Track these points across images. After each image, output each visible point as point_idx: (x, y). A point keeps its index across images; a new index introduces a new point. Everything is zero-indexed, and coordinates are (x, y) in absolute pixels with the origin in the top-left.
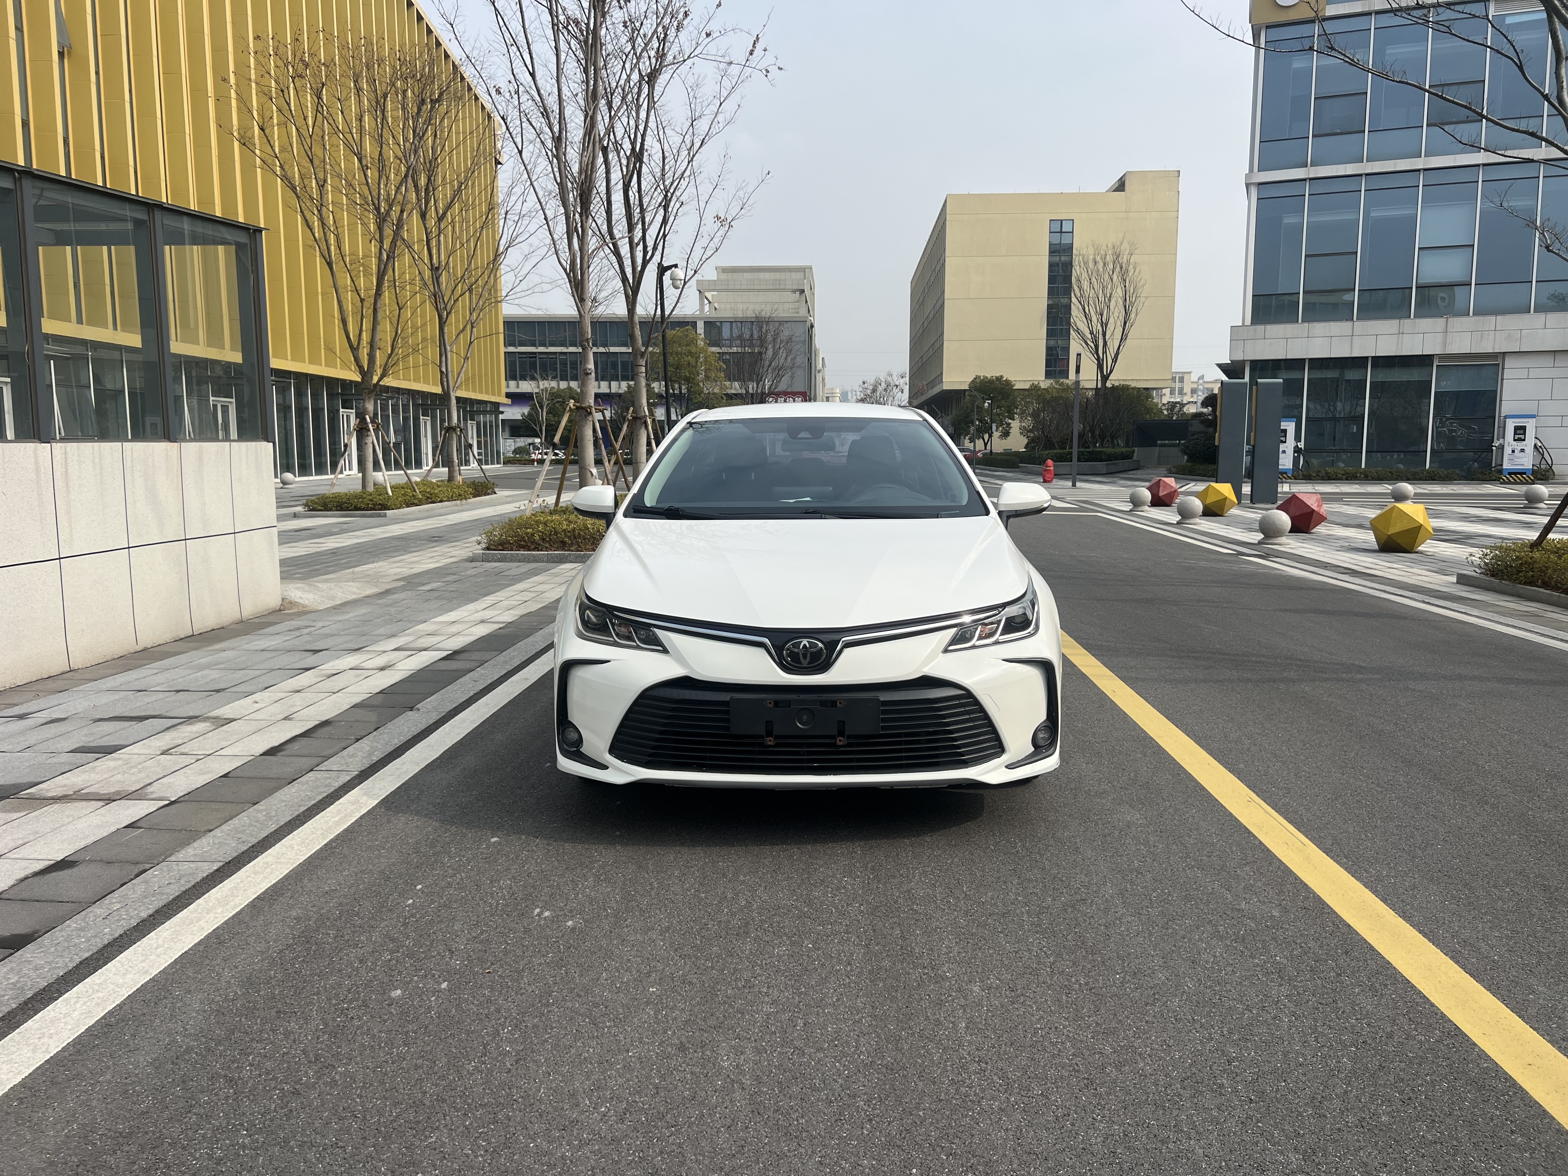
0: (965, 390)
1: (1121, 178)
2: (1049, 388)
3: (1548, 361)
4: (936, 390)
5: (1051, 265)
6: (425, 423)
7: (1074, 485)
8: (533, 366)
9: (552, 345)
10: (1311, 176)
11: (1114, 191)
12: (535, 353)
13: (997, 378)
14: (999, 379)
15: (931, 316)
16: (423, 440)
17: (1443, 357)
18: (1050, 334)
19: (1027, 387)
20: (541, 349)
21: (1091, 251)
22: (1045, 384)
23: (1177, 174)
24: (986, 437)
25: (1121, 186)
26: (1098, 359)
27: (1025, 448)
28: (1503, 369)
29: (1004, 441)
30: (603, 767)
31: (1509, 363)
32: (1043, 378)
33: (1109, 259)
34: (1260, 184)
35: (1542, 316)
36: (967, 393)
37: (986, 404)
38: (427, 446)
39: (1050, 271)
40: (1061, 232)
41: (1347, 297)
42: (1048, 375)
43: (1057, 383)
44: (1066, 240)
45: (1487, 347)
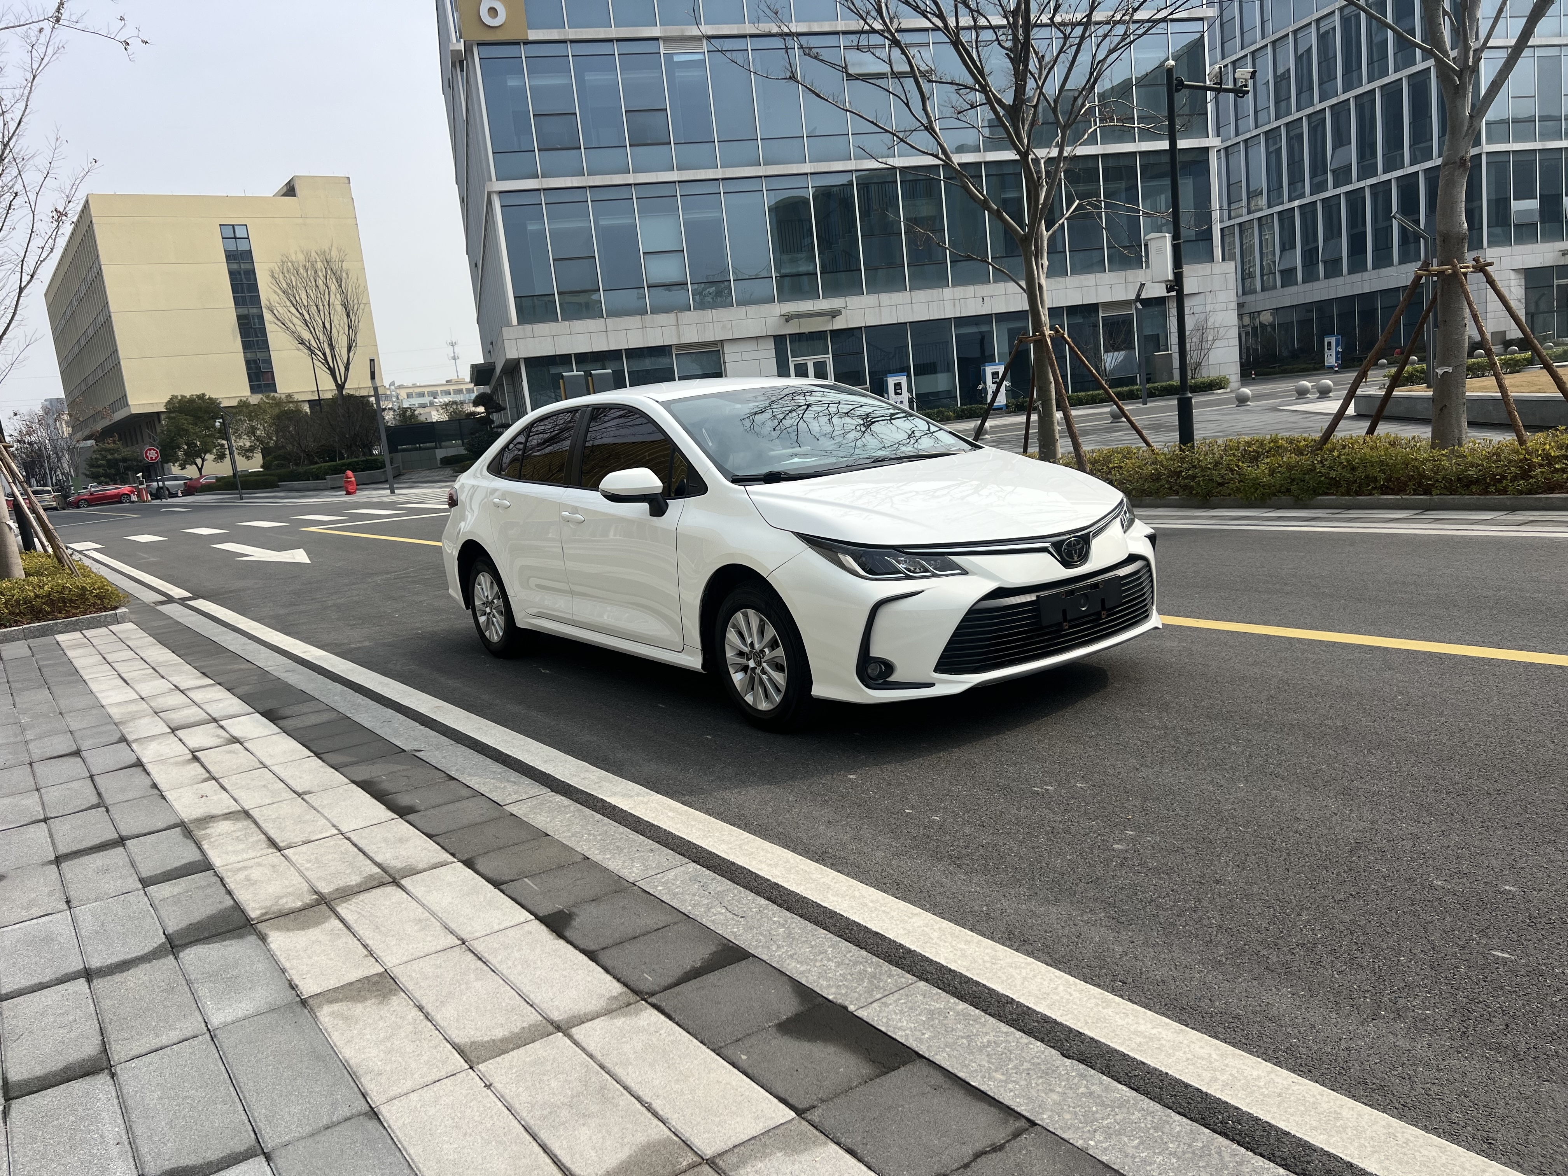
0: (158, 414)
1: (289, 183)
2: (258, 405)
3: (752, 346)
4: (119, 415)
5: (232, 273)
7: (393, 492)
10: (545, 186)
11: (283, 195)
13: (198, 396)
14: (201, 397)
15: (91, 332)
17: (680, 346)
18: (246, 346)
19: (235, 404)
21: (301, 257)
22: (255, 399)
23: (347, 181)
24: (199, 461)
25: (290, 190)
26: (329, 368)
27: (262, 467)
28: (724, 354)
29: (220, 464)
30: (932, 685)
31: (727, 348)
32: (249, 394)
33: (319, 265)
34: (500, 192)
35: (743, 309)
36: (163, 417)
37: (217, 424)
39: (232, 280)
40: (235, 238)
41: (595, 297)
42: (254, 389)
43: (267, 397)
44: (242, 246)
45: (709, 337)
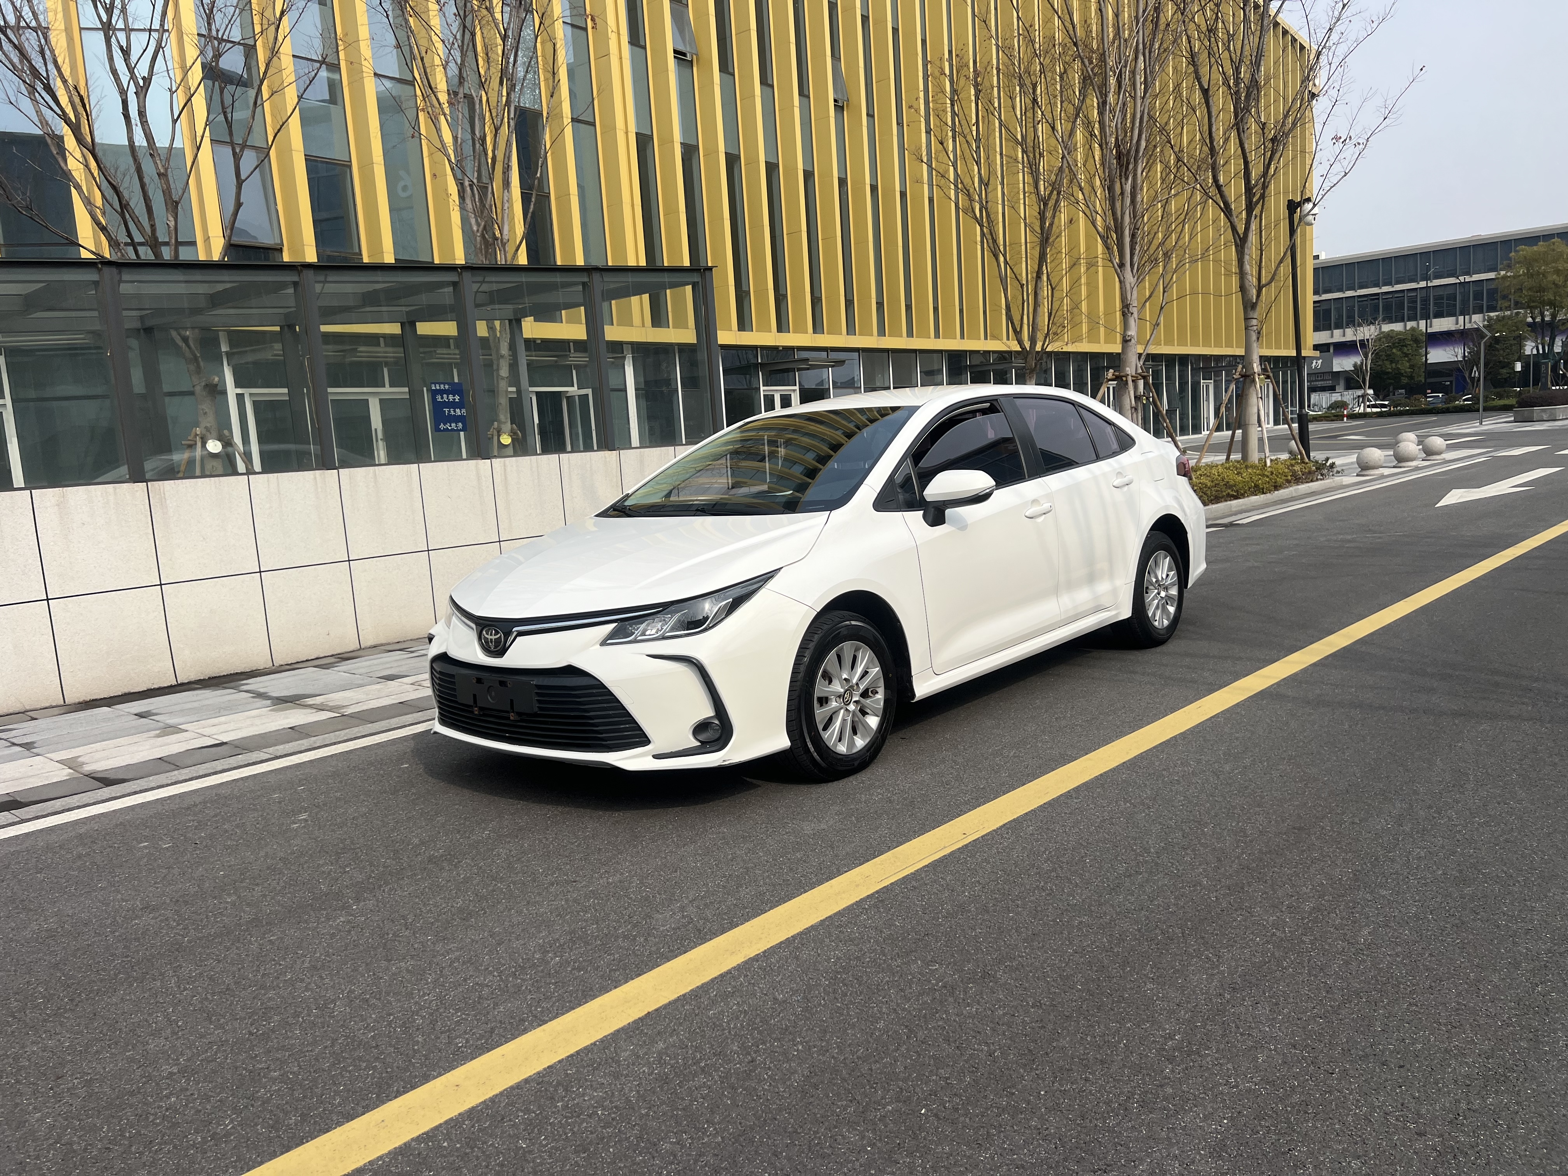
6: (1207, 387)
8: (1376, 309)
9: (1398, 283)
12: (1378, 294)
16: (1204, 405)
20: (1386, 289)
38: (1208, 410)
